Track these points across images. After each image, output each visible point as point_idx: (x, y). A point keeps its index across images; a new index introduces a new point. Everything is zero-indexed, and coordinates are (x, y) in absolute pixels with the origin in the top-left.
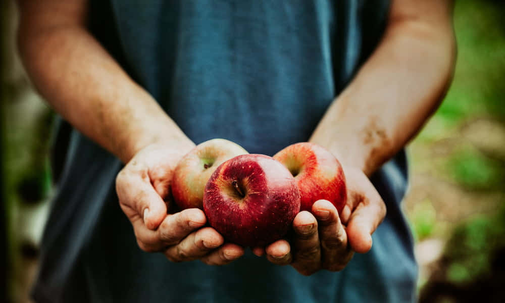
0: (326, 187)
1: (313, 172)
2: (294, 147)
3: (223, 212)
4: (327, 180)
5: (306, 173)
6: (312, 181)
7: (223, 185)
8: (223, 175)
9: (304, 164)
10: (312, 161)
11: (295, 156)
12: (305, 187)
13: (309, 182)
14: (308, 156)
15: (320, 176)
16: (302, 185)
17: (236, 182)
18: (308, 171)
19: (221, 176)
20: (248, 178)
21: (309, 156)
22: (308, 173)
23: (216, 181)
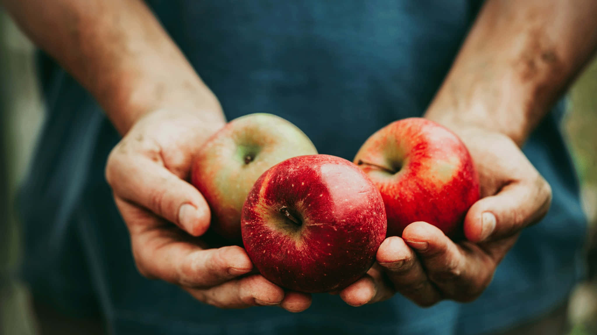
0: (439, 192)
1: (419, 169)
2: (398, 126)
3: (273, 256)
4: (440, 182)
5: (409, 171)
6: (418, 184)
7: (267, 213)
8: (265, 197)
9: (408, 155)
10: (418, 151)
11: (398, 142)
12: (406, 193)
13: (412, 184)
14: (414, 143)
15: (430, 176)
16: (402, 189)
17: (285, 209)
18: (413, 168)
19: (262, 200)
20: (302, 202)
21: (415, 145)
22: (413, 170)
23: (256, 207)
